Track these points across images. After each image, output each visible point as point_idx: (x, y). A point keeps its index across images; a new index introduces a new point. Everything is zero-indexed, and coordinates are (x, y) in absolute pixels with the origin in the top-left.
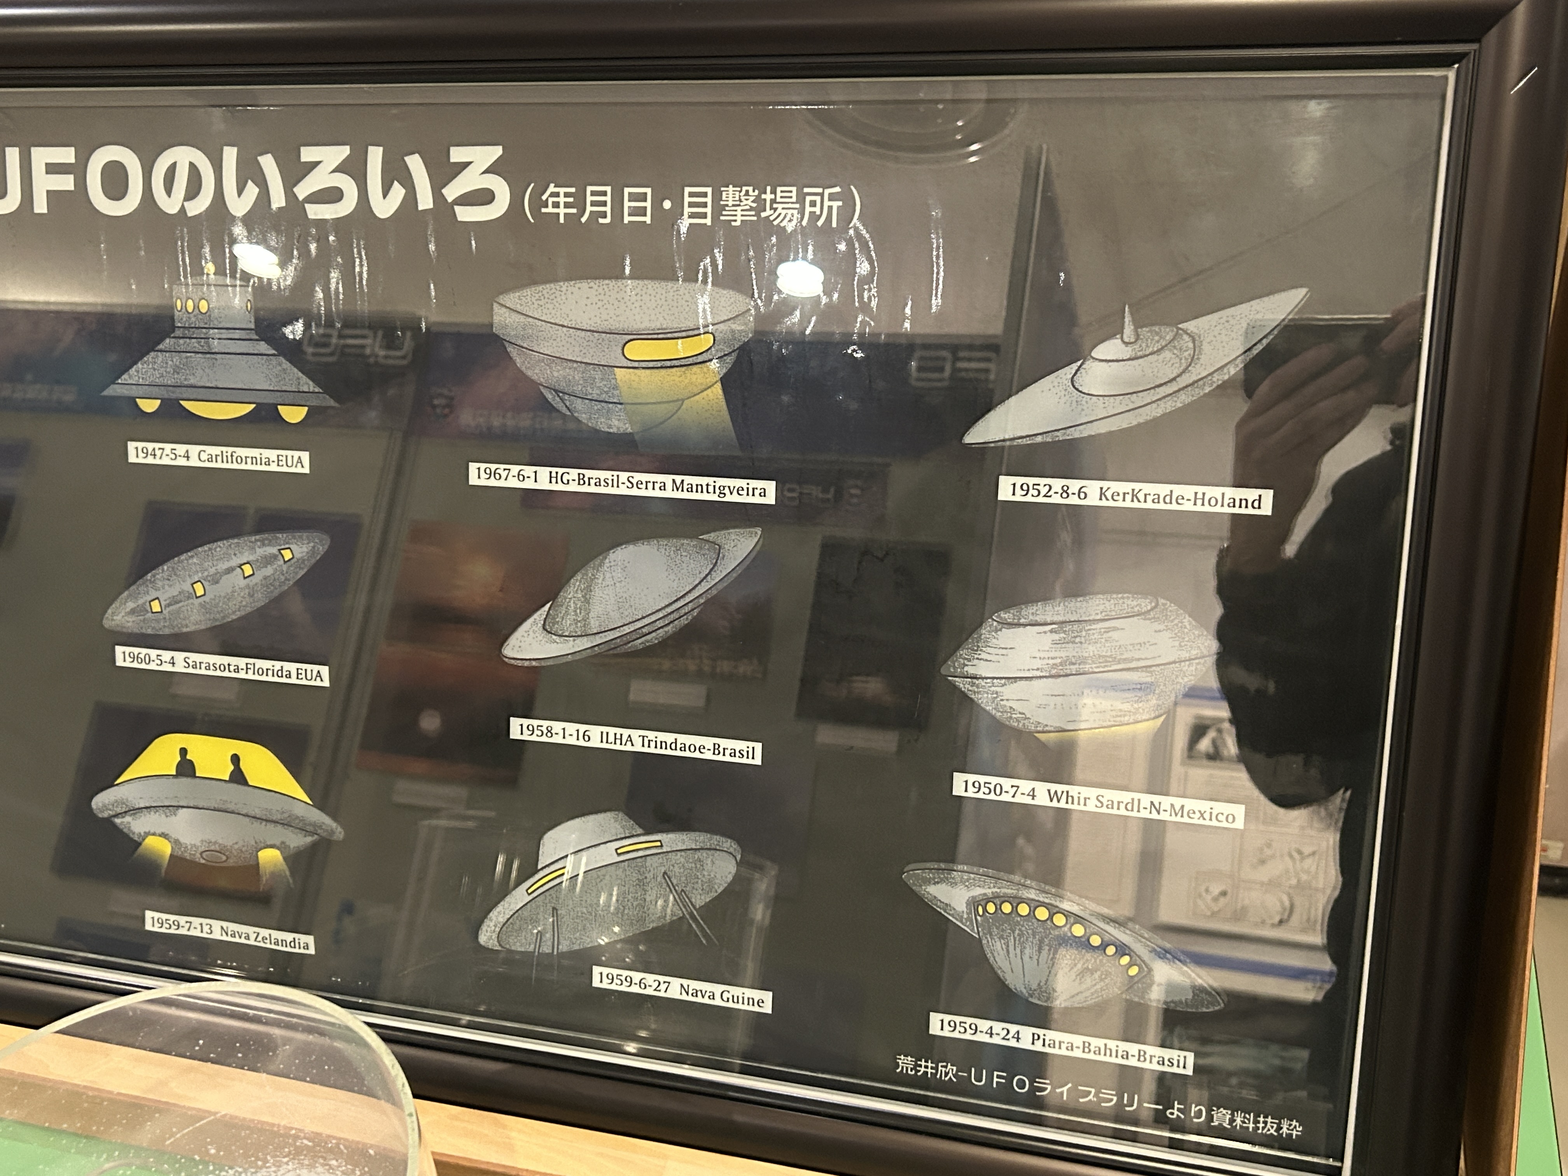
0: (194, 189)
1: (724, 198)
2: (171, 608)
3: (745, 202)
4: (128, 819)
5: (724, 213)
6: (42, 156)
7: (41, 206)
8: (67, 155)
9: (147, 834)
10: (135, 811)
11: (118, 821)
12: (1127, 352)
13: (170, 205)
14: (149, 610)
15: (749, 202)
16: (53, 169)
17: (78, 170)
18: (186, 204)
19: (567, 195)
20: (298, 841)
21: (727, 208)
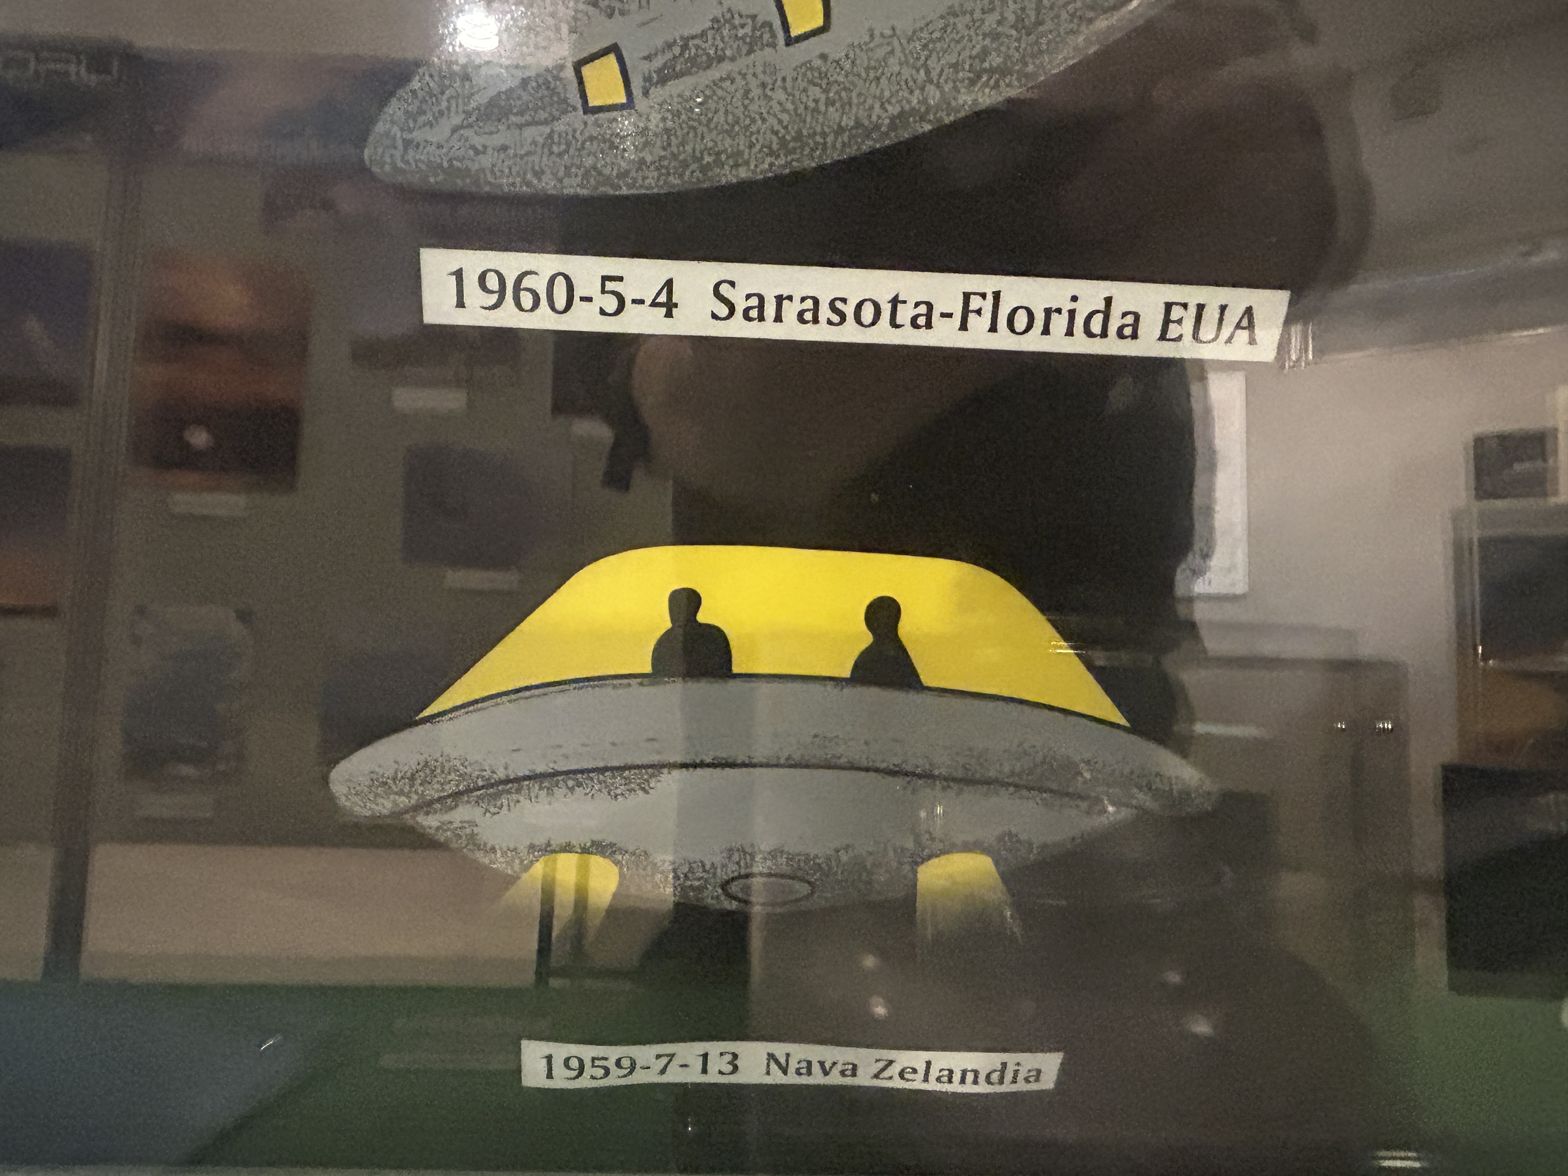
2: (675, 87)
9: (539, 850)
10: (495, 788)
11: (428, 820)
14: (574, 98)
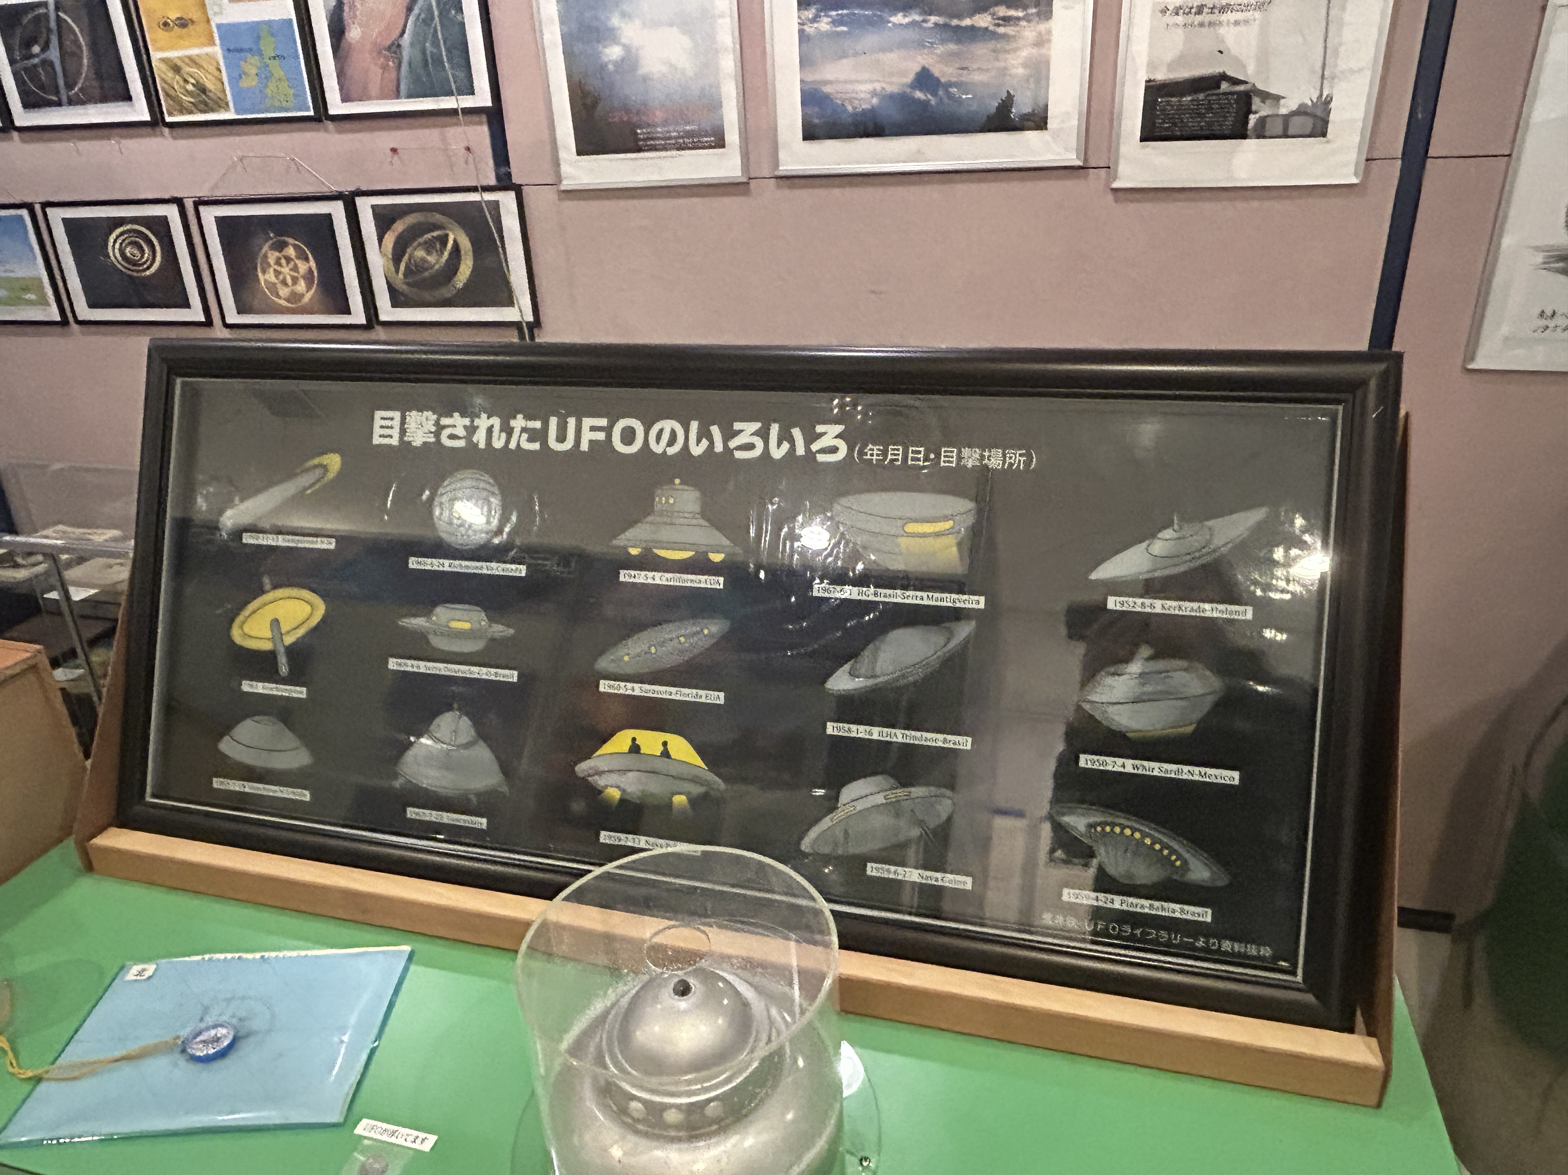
0: (672, 441)
1: (963, 453)
2: (635, 659)
3: (974, 456)
4: (596, 777)
6: (588, 422)
7: (584, 446)
8: (603, 422)
9: (606, 786)
10: (600, 773)
11: (590, 779)
12: (1175, 536)
13: (658, 449)
14: (622, 660)
15: (977, 456)
16: (593, 429)
17: (608, 430)
18: (668, 449)
19: (879, 450)
20: (697, 790)
21: (964, 459)
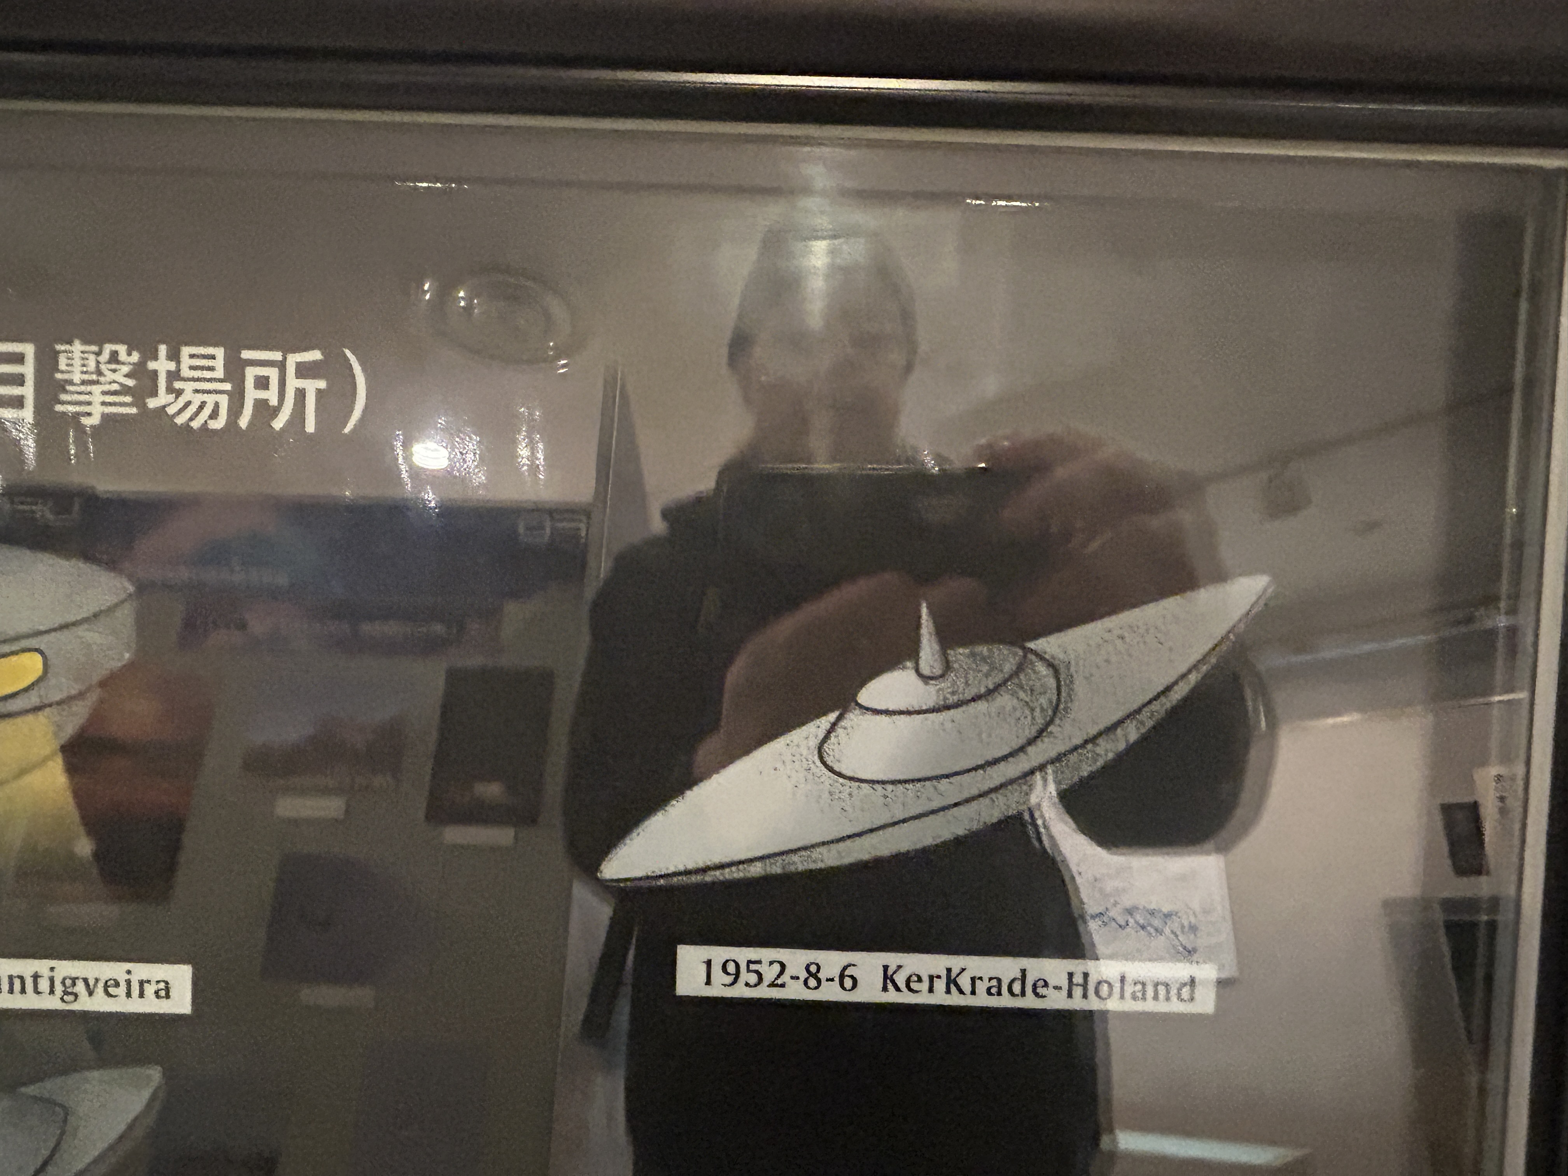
1: (62, 366)
3: (110, 376)
5: (64, 397)
12: (926, 696)
15: (120, 376)
21: (70, 388)
